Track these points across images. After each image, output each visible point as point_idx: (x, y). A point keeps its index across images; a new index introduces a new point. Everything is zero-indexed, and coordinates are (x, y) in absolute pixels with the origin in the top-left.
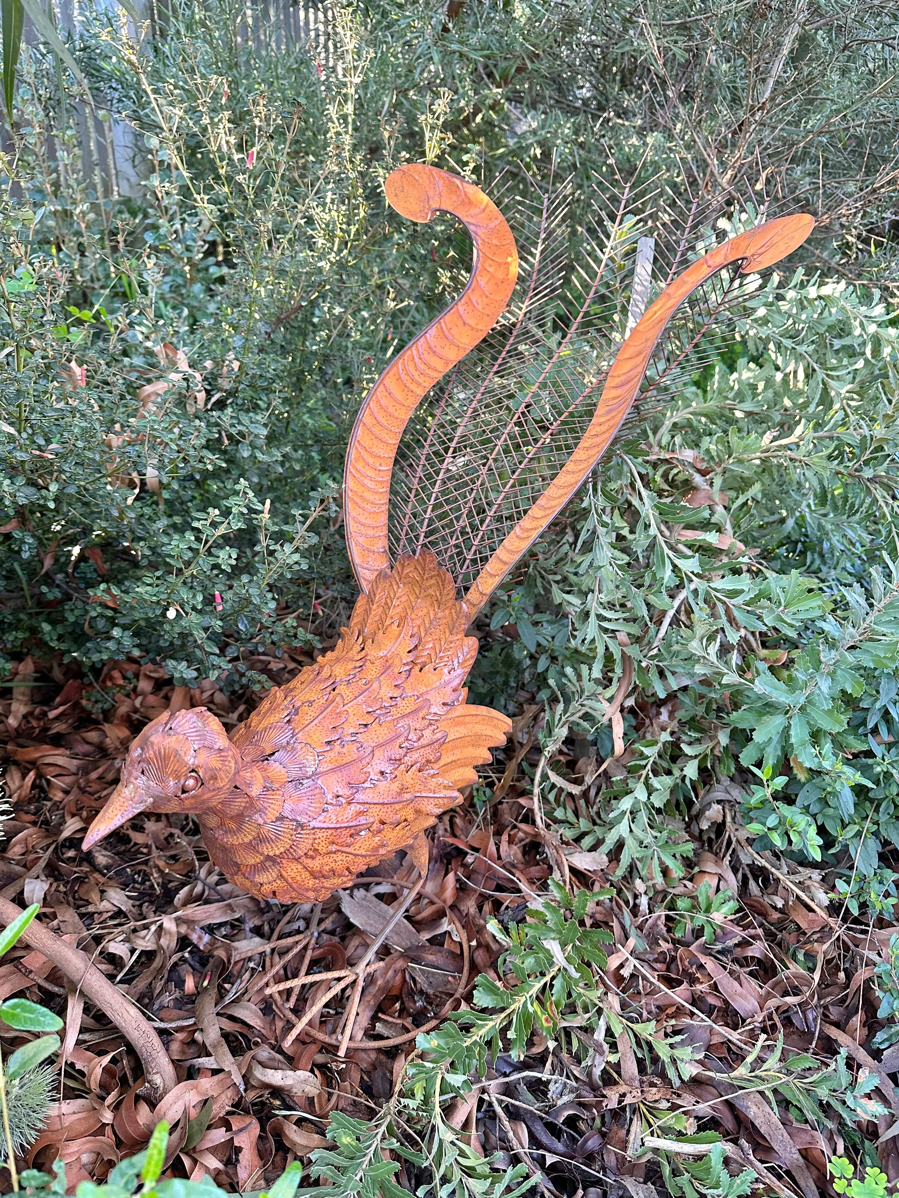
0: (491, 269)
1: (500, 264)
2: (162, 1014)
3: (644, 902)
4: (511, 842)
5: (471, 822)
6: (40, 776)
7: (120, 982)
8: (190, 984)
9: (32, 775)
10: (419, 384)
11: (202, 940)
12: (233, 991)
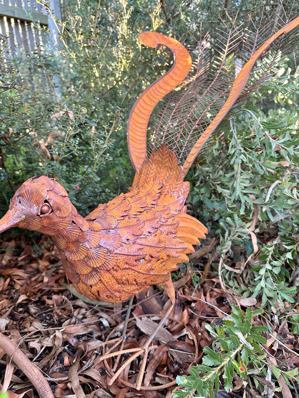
0: (181, 62)
1: (184, 61)
2: (53, 375)
3: (276, 318)
4: (211, 296)
5: (192, 290)
6: (11, 280)
7: (35, 361)
8: (66, 361)
9: (8, 280)
10: (156, 98)
11: (73, 341)
12: (87, 364)
